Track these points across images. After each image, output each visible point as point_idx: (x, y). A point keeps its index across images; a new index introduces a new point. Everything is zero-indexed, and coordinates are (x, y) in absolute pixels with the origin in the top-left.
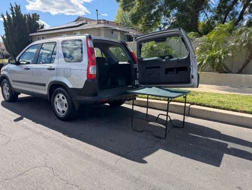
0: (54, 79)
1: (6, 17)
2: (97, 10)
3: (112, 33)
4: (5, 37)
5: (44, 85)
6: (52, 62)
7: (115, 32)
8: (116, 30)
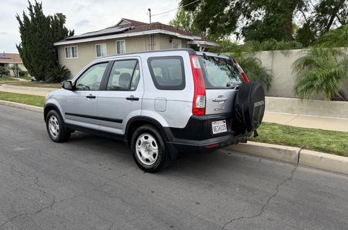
0: (137, 113)
1: (22, 19)
2: (149, 10)
3: (171, 41)
4: (21, 47)
5: (120, 121)
6: (132, 88)
7: (174, 41)
8: (176, 37)
